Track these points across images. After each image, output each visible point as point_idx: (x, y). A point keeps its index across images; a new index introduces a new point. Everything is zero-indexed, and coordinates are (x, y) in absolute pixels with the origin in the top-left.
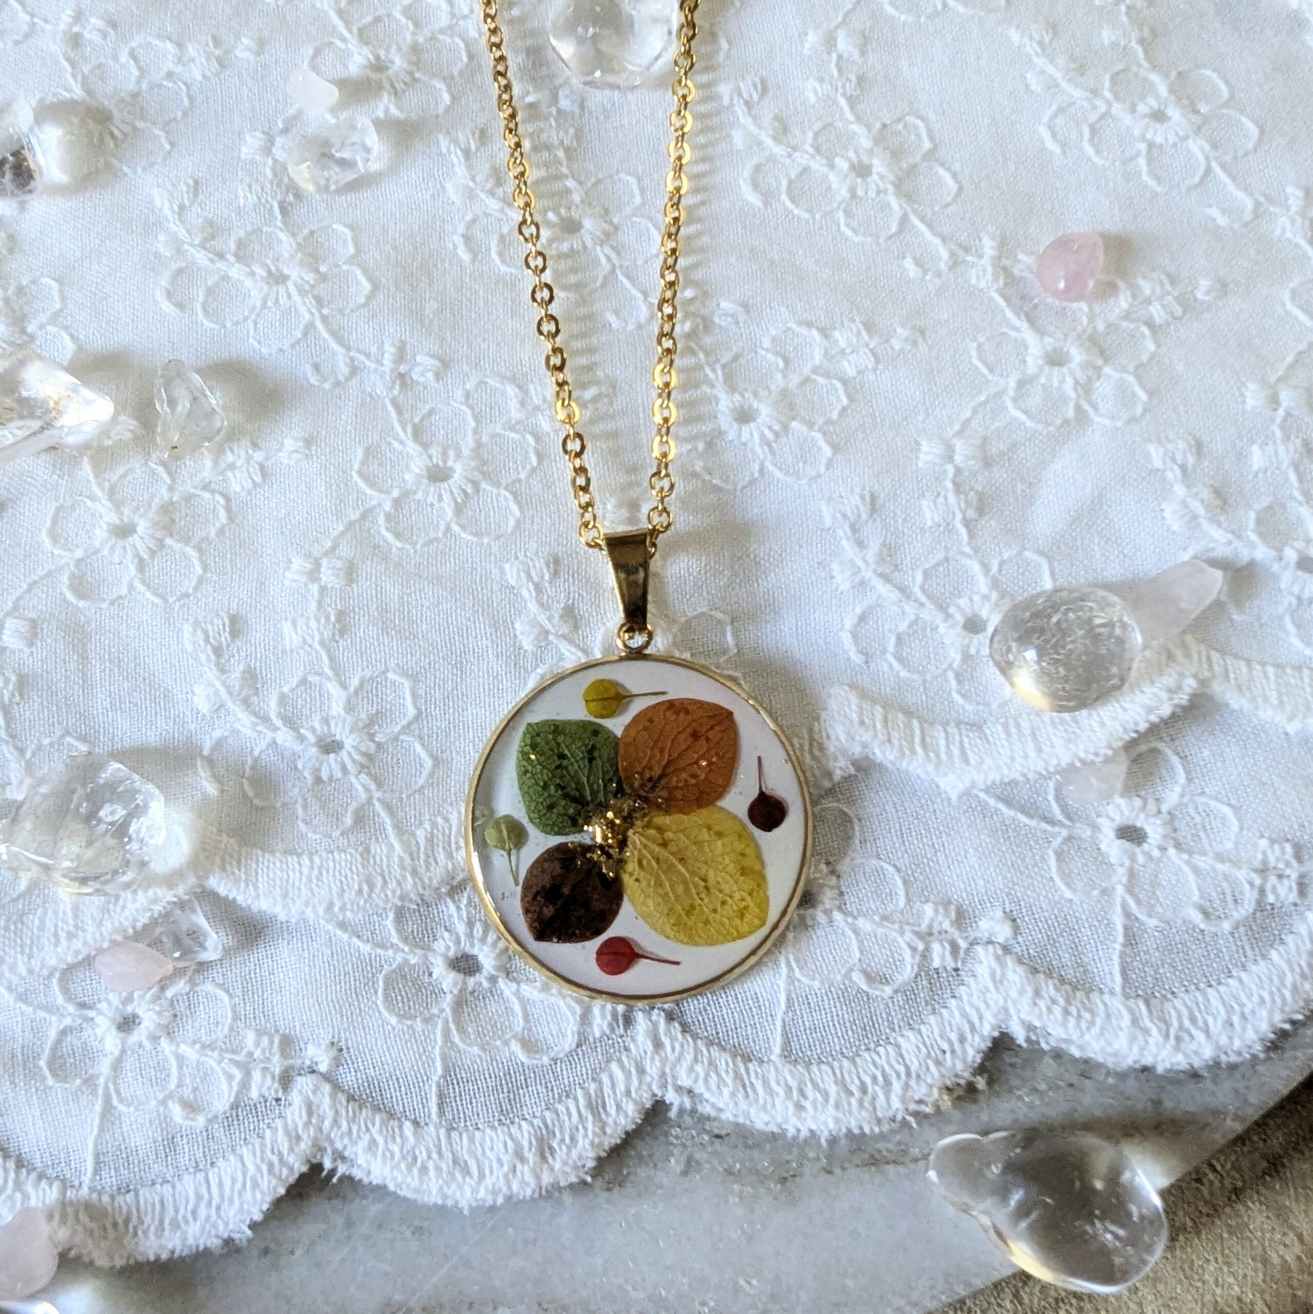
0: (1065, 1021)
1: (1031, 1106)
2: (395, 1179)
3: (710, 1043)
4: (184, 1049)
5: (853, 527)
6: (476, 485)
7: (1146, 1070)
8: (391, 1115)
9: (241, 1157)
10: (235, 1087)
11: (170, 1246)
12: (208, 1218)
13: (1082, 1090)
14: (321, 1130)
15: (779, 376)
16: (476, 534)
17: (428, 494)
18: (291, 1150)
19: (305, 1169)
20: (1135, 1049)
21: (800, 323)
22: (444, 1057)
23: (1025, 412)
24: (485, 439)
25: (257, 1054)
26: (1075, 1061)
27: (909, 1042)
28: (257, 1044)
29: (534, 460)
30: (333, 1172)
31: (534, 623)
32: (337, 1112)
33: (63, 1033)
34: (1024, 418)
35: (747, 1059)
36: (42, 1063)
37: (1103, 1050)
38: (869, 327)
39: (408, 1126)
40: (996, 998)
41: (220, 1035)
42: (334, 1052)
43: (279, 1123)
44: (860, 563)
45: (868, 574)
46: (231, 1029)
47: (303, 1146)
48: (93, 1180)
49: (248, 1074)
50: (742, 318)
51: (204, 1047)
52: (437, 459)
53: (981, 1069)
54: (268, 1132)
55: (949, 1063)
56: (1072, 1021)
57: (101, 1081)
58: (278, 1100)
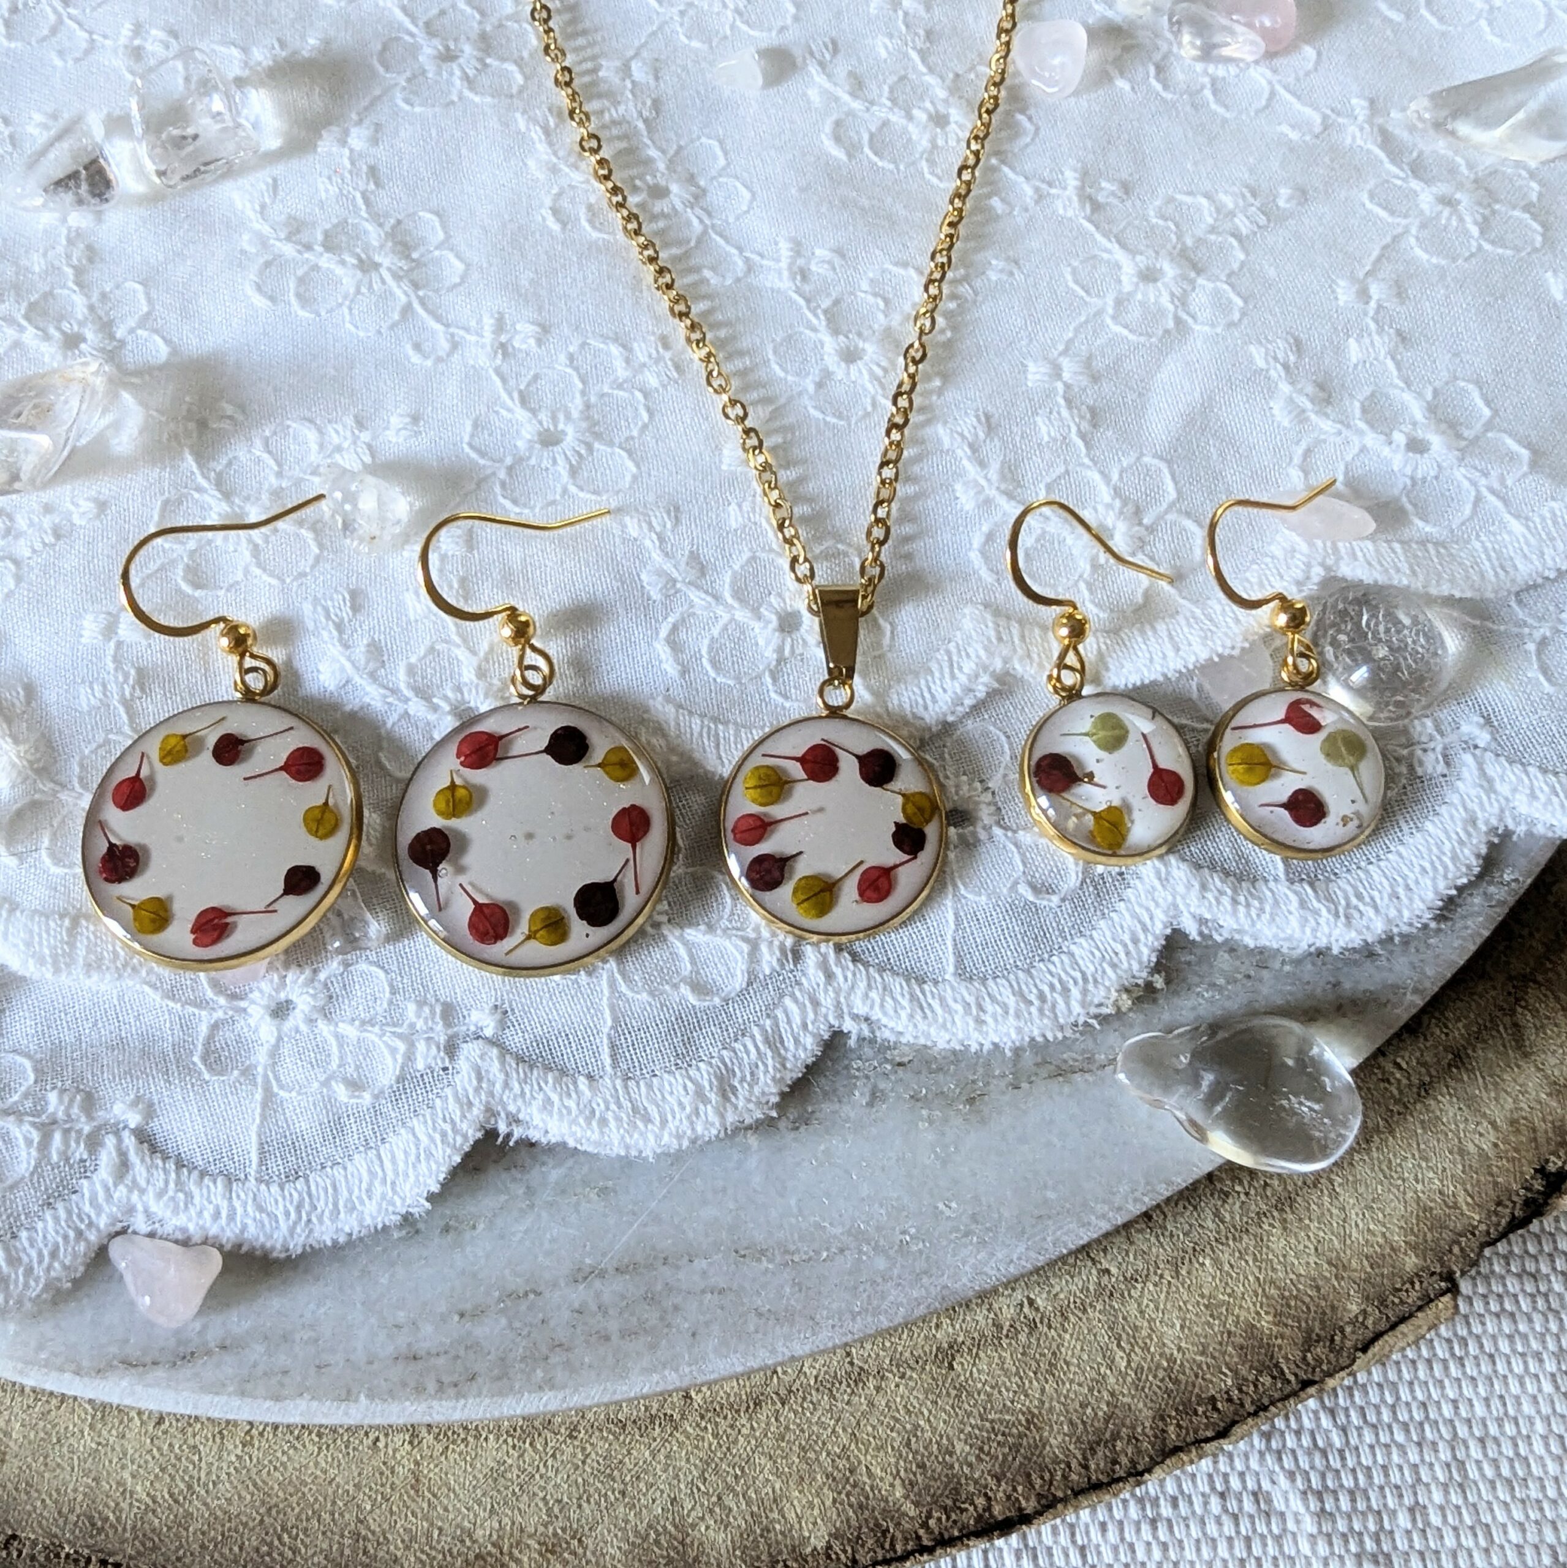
0: (1235, 912)
1: (1211, 1001)
2: (574, 1134)
3: (881, 970)
4: (345, 1028)
5: (971, 446)
6: (590, 448)
7: (1321, 953)
8: (563, 1072)
9: (413, 1130)
10: (400, 1060)
11: (347, 1229)
12: (383, 1196)
13: (1261, 981)
14: (491, 1094)
15: (881, 316)
16: (594, 493)
17: (541, 458)
18: (464, 1116)
19: (479, 1135)
20: (1308, 931)
21: (896, 264)
22: (612, 1008)
23: (1126, 327)
24: (593, 399)
25: (420, 1024)
26: (1251, 952)
27: (1081, 949)
28: (419, 1017)
29: (645, 416)
30: (508, 1136)
31: (660, 573)
32: (507, 1074)
33: (216, 1024)
34: (1123, 333)
35: (921, 981)
36: (196, 1059)
37: (1275, 936)
39: (582, 1081)
40: (1164, 896)
41: (379, 1010)
42: (498, 1016)
43: (448, 1091)
44: (983, 482)
45: (992, 493)
46: (390, 1003)
47: (475, 1111)
48: (259, 1172)
49: (411, 1045)
50: (837, 261)
52: (547, 423)
53: (1157, 968)
54: (438, 1101)
55: (1125, 965)
56: (1242, 909)
57: (260, 1069)
58: (445, 1069)
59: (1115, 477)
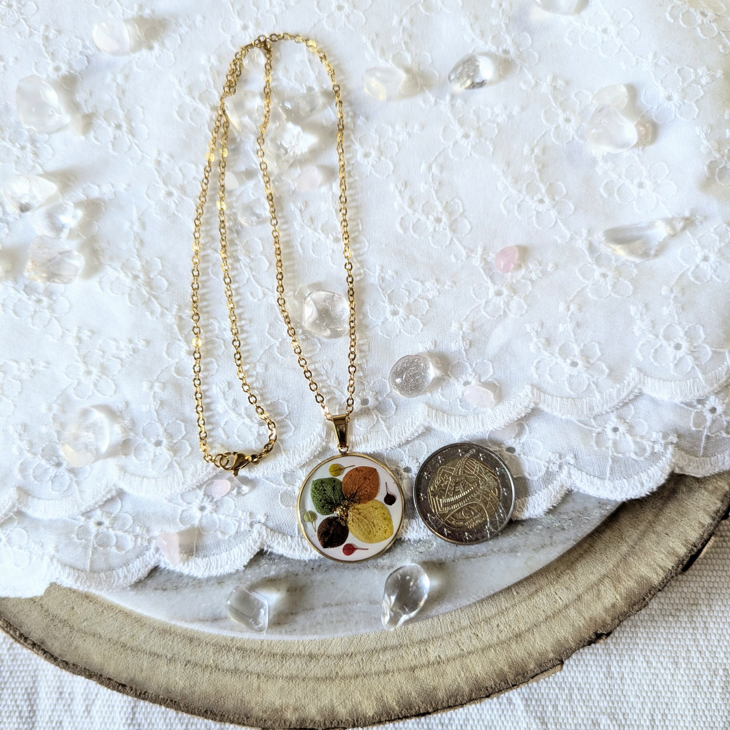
2: (286, 552)
4: (221, 516)
8: (284, 534)
9: (240, 547)
10: (236, 528)
14: (263, 539)
15: (407, 298)
18: (255, 545)
19: (259, 550)
23: (487, 313)
25: (243, 518)
28: (242, 515)
30: (267, 551)
32: (268, 534)
33: (183, 511)
34: (486, 314)
36: (177, 520)
38: (437, 281)
39: (289, 537)
41: (231, 512)
42: (266, 517)
43: (250, 538)
46: (234, 510)
47: (258, 543)
49: (240, 523)
51: (226, 516)
57: (196, 525)
58: (249, 531)
59: (474, 365)
